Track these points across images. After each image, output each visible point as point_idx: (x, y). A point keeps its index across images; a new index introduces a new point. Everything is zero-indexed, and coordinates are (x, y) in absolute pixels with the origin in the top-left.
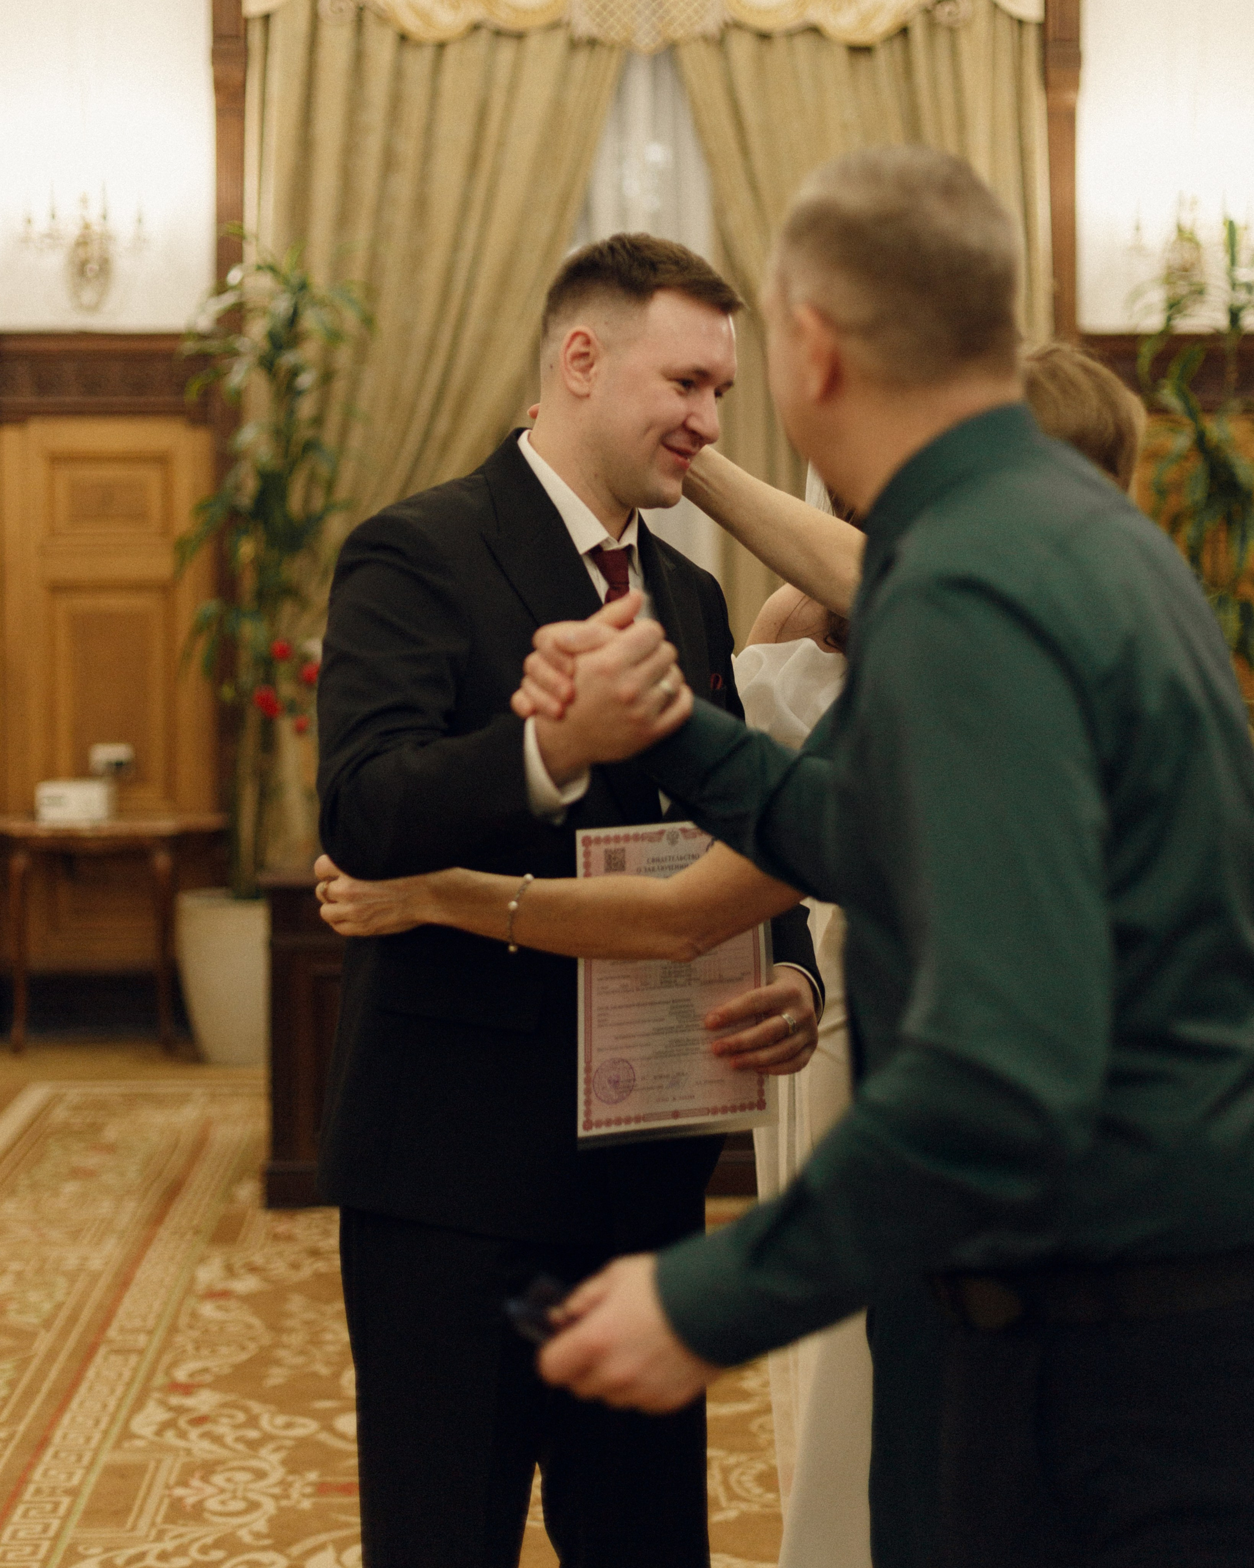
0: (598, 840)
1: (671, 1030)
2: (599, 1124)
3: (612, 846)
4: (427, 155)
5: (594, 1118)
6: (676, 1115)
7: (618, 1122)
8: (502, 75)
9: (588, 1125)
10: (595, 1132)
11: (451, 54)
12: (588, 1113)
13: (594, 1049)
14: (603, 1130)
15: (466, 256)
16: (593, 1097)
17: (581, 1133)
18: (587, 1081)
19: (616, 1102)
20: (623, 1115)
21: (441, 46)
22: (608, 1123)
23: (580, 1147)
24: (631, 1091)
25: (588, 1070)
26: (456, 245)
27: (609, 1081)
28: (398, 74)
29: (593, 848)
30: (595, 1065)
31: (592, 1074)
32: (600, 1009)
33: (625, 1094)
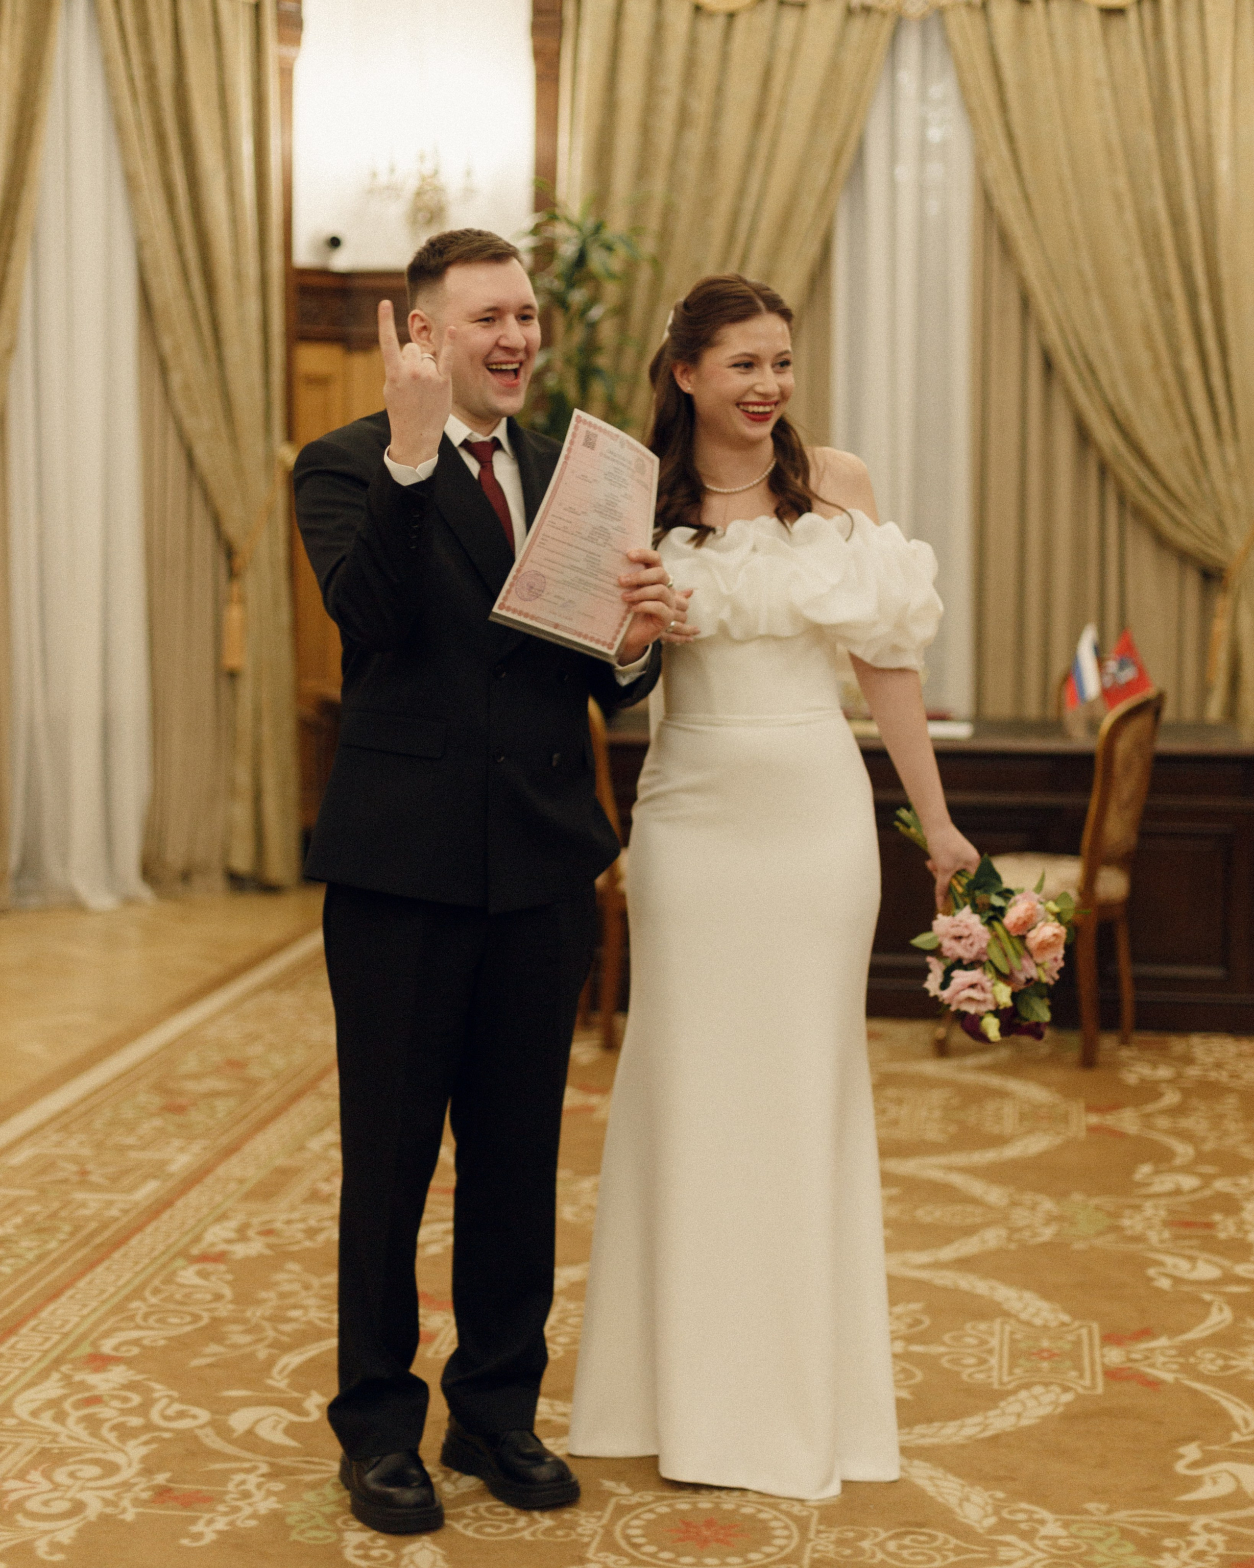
0: (585, 422)
1: (578, 569)
2: (508, 609)
3: (592, 430)
4: (717, 113)
5: (507, 604)
6: (556, 626)
7: (520, 613)
8: (785, 41)
9: (501, 607)
10: (503, 613)
11: (741, 23)
12: (505, 599)
13: (529, 558)
14: (509, 615)
15: (749, 204)
16: (513, 589)
17: (495, 609)
18: (515, 578)
19: (525, 600)
20: (525, 611)
21: (731, 16)
22: (514, 611)
23: (491, 618)
24: (537, 597)
25: (518, 571)
26: (741, 192)
27: (528, 584)
28: (693, 41)
29: (581, 425)
30: (525, 569)
31: (519, 575)
32: (544, 535)
33: (533, 598)
